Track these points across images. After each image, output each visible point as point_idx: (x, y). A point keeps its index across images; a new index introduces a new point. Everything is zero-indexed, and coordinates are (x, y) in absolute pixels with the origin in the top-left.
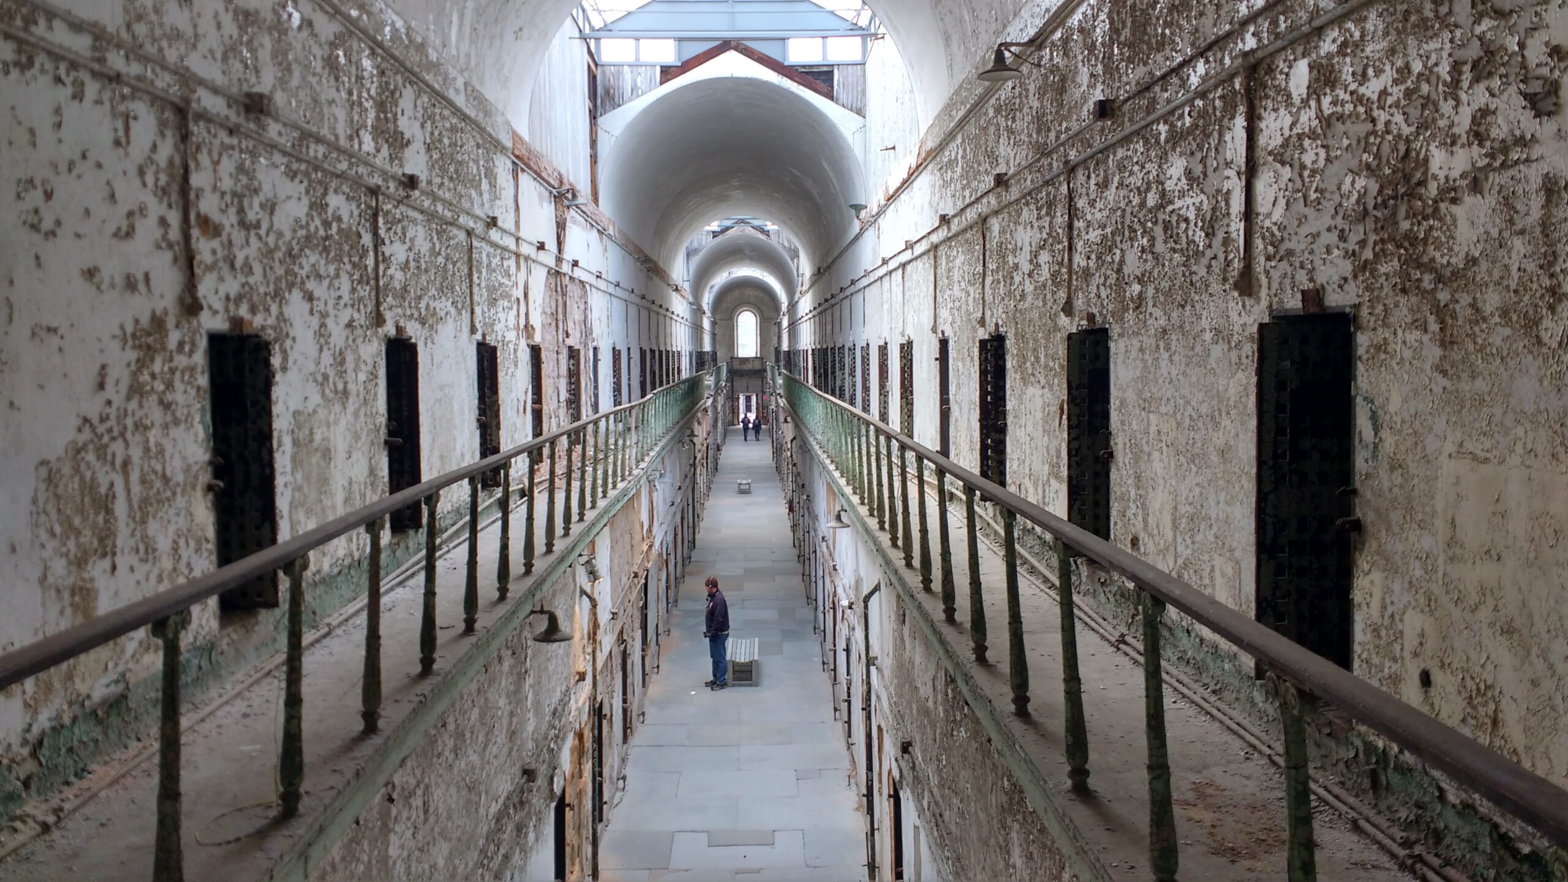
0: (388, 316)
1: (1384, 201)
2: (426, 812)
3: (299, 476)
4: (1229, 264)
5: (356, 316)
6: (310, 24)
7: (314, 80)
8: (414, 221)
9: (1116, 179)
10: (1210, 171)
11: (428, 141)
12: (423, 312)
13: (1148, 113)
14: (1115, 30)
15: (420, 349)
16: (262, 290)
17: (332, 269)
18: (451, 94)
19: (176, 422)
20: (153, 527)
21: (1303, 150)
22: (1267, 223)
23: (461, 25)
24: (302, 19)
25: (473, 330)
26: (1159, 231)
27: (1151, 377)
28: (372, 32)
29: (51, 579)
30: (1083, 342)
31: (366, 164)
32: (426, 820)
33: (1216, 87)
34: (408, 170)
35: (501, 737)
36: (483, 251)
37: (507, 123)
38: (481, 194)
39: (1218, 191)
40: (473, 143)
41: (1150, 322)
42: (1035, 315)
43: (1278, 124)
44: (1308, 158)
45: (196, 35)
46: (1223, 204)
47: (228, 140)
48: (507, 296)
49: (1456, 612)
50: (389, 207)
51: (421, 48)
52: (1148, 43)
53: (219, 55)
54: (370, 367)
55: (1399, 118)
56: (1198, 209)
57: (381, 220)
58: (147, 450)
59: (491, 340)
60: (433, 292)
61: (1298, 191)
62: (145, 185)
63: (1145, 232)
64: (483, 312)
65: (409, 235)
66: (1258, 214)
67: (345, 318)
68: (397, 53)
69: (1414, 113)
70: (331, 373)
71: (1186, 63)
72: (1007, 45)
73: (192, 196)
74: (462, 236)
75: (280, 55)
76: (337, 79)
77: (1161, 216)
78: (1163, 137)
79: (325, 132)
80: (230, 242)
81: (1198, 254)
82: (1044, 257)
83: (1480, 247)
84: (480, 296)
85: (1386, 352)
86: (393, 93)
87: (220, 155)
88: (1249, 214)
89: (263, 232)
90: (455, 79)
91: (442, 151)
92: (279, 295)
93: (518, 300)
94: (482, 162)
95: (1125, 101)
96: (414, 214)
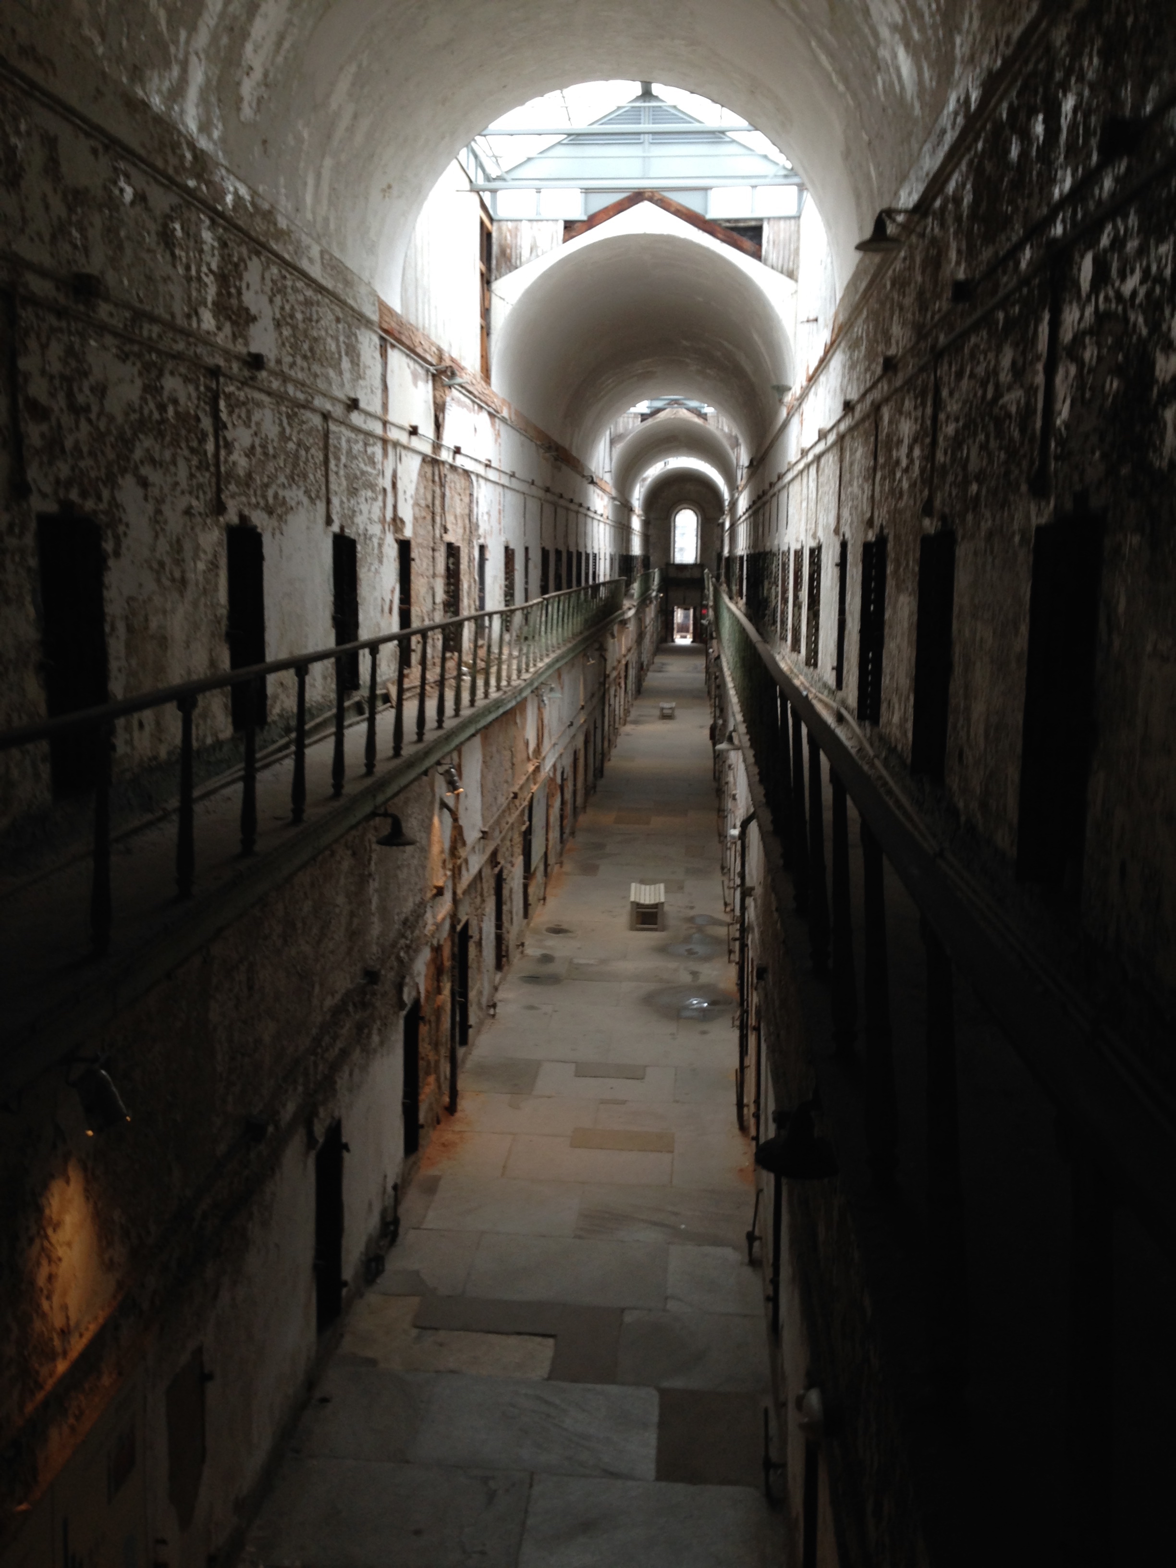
0: (230, 504)
1: (1127, 403)
2: (250, 988)
3: (134, 662)
4: (1032, 463)
5: (195, 503)
6: (144, 198)
7: (146, 256)
8: (259, 405)
10: (1028, 363)
11: (278, 316)
12: (271, 500)
13: (993, 297)
14: (976, 203)
15: (266, 540)
16: (93, 474)
17: (167, 455)
18: (304, 264)
19: (8, 601)
21: (1085, 347)
22: (1056, 422)
23: (317, 185)
24: (136, 194)
25: (329, 521)
26: (992, 425)
27: (980, 582)
28: (211, 202)
31: (206, 343)
32: (250, 996)
33: (1036, 274)
34: (254, 349)
35: (339, 934)
36: (341, 436)
37: (374, 294)
38: (341, 373)
39: (1031, 386)
40: (331, 317)
41: (982, 524)
43: (1072, 318)
44: (1087, 356)
45: (24, 219)
46: (1033, 400)
47: (55, 323)
48: (372, 486)
50: (232, 388)
51: (269, 216)
52: (997, 221)
53: (47, 237)
54: (210, 557)
56: (1018, 404)
57: (222, 404)
59: (349, 532)
60: (282, 479)
61: (1079, 389)
64: (342, 502)
65: (255, 418)
66: (1052, 411)
67: (182, 505)
68: (240, 223)
69: (1150, 315)
70: (168, 561)
71: (1019, 245)
72: (889, 212)
73: (21, 380)
74: (316, 420)
75: (110, 231)
76: (173, 254)
77: (994, 411)
78: (1000, 325)
79: (160, 311)
80: (60, 426)
81: (1015, 452)
82: (917, 452)
84: (339, 484)
85: (1120, 555)
86: (237, 265)
87: (49, 338)
88: (1047, 411)
89: (93, 416)
90: (308, 247)
91: (294, 328)
92: (111, 480)
93: (385, 490)
94: (342, 338)
95: (979, 283)
96: (261, 396)
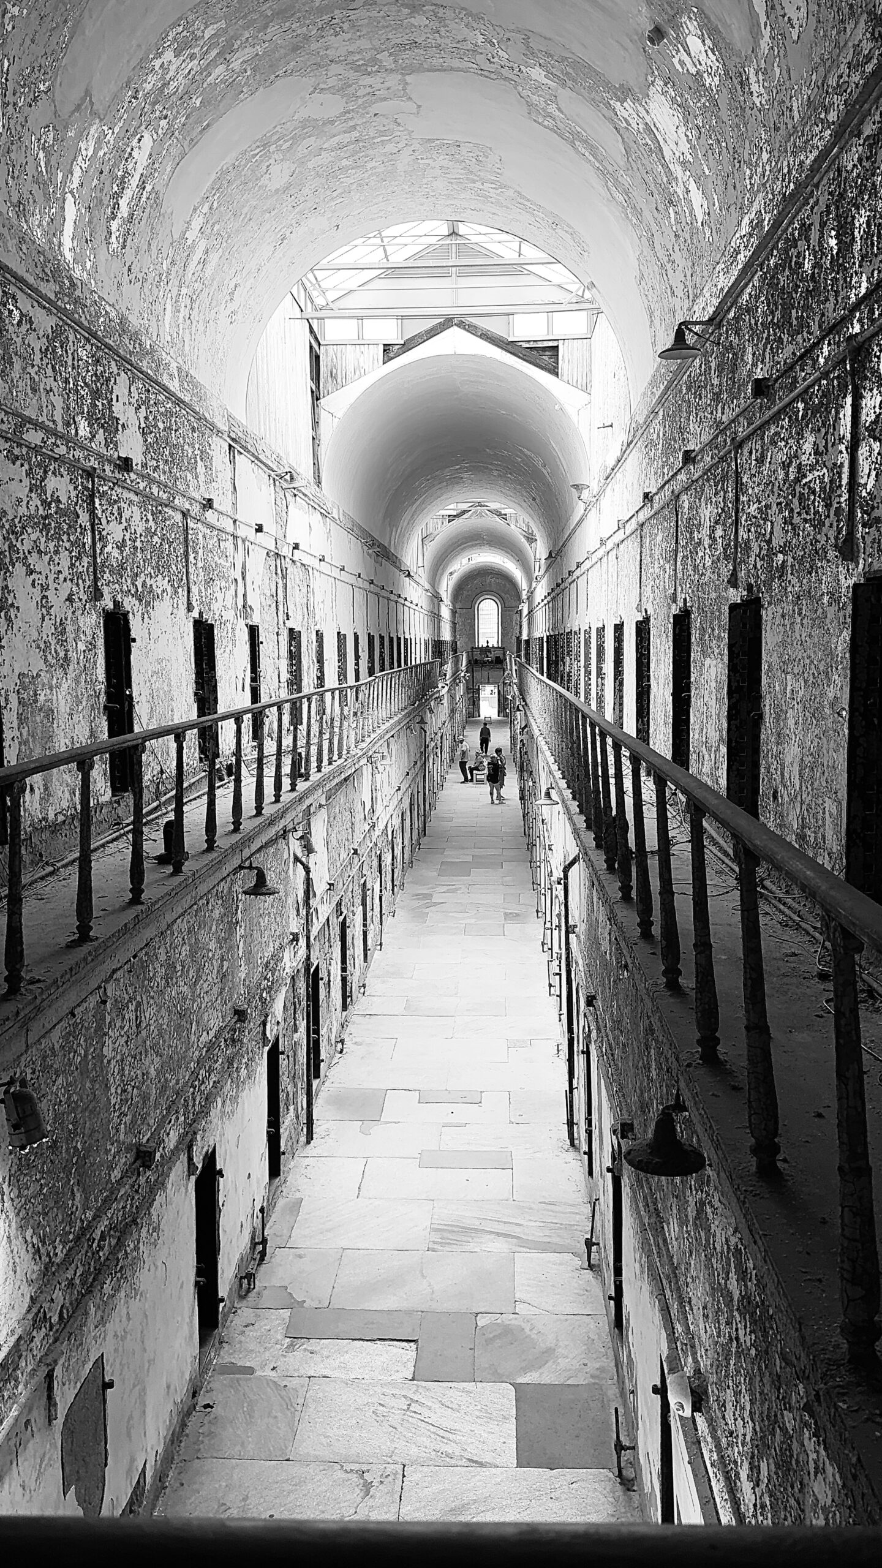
0: (106, 590)
2: (138, 1026)
3: (25, 732)
4: (839, 531)
5: (76, 589)
6: (28, 319)
7: (33, 371)
8: (130, 503)
9: (769, 455)
10: (830, 445)
11: (143, 425)
12: (140, 589)
13: (791, 391)
14: (770, 311)
17: (51, 545)
18: (165, 380)
22: (864, 494)
23: (174, 311)
24: (22, 314)
25: (190, 608)
26: (796, 501)
28: (86, 324)
30: (744, 612)
31: (83, 448)
32: (138, 1033)
33: (835, 368)
34: (123, 454)
35: (212, 976)
36: (199, 532)
37: (223, 407)
38: (197, 477)
39: (835, 464)
40: (188, 427)
41: (789, 589)
42: (712, 587)
43: (872, 403)
46: (837, 477)
48: (224, 576)
50: (106, 488)
51: (135, 336)
52: (790, 327)
54: (89, 639)
56: (822, 482)
57: (97, 501)
59: (208, 618)
60: (149, 570)
63: (786, 504)
64: (200, 591)
65: (126, 514)
66: (858, 485)
67: (65, 591)
68: (111, 342)
70: (53, 642)
72: (687, 324)
74: (178, 517)
76: (54, 369)
77: (798, 489)
78: (800, 414)
79: (43, 418)
81: (821, 524)
82: (719, 532)
84: (197, 575)
86: (108, 380)
88: (853, 485)
90: (168, 365)
91: (157, 435)
93: (236, 580)
94: (197, 446)
95: (776, 380)
96: (132, 496)
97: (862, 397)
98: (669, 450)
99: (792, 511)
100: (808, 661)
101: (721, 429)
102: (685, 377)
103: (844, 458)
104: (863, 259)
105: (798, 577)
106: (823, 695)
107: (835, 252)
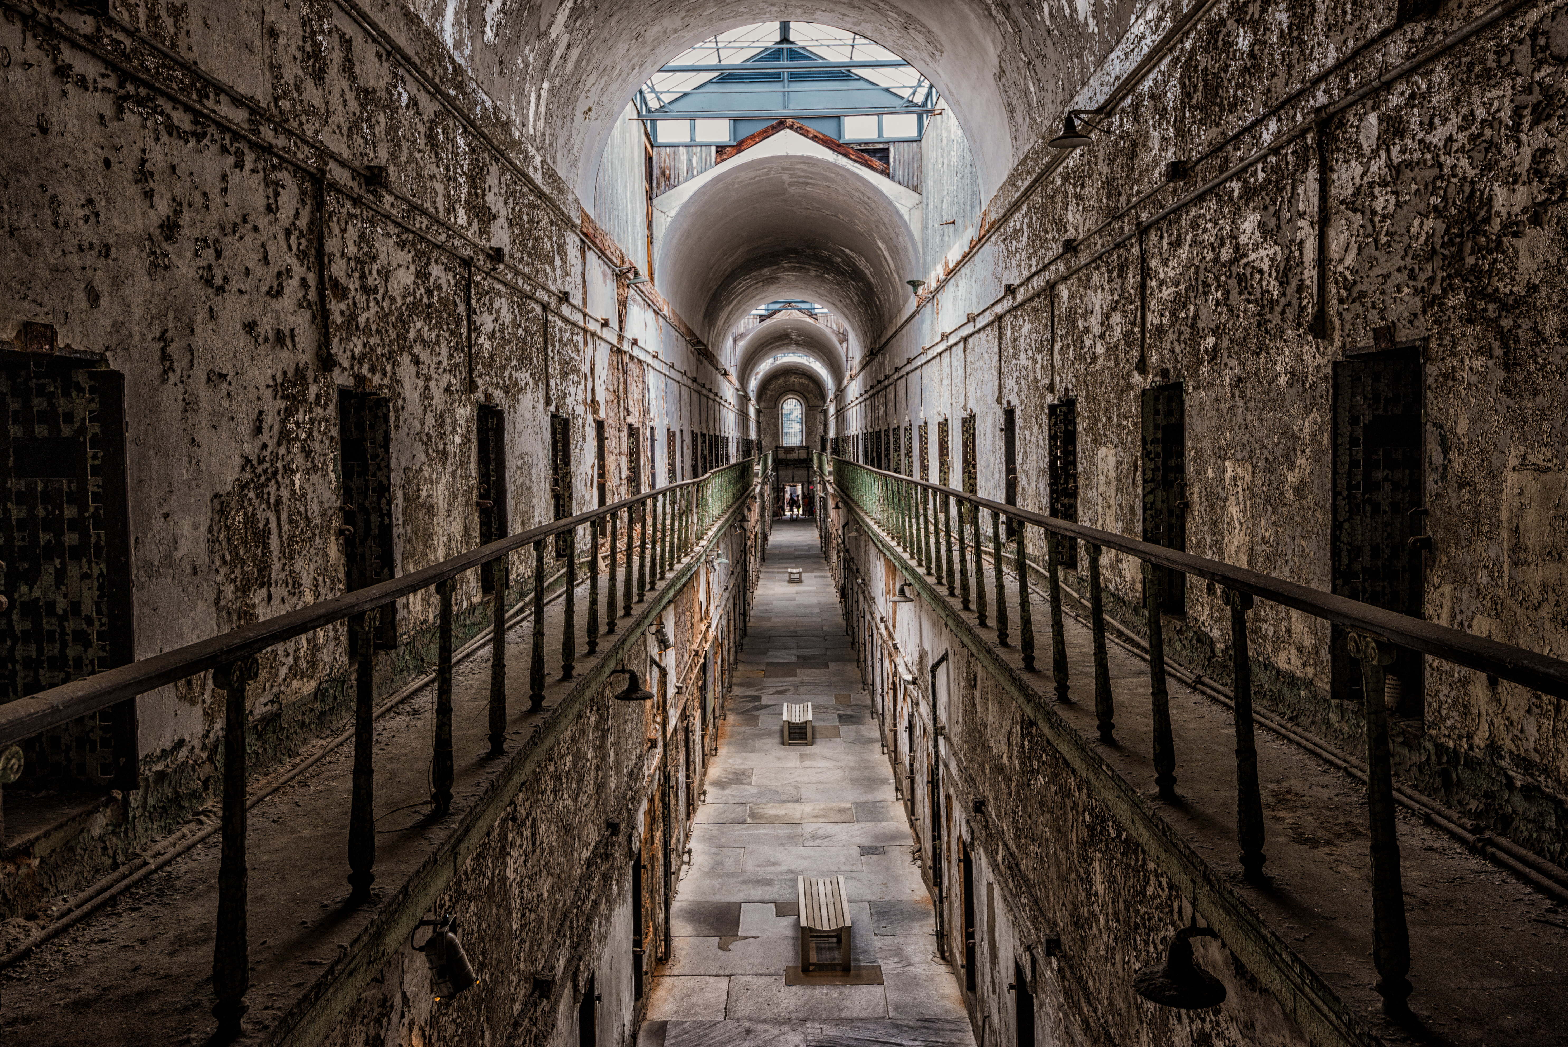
0: (479, 382)
1: (1451, 240)
2: (534, 844)
3: (409, 529)
4: (1302, 309)
5: (453, 381)
6: (416, 104)
7: (418, 156)
8: (499, 294)
9: (1189, 238)
10: (1283, 223)
11: (510, 217)
12: (507, 382)
13: (1221, 172)
14: (1187, 95)
15: (505, 417)
16: (379, 351)
17: (433, 335)
18: (530, 172)
19: (315, 469)
20: (299, 563)
21: (1374, 197)
22: (1340, 268)
23: (538, 105)
24: (410, 98)
25: (548, 402)
26: (1233, 282)
27: (1228, 425)
28: (466, 112)
29: (223, 602)
30: (1157, 399)
31: (461, 237)
32: (534, 851)
33: (1289, 142)
34: (495, 244)
35: (590, 789)
36: (556, 325)
37: (577, 201)
38: (554, 270)
39: (1292, 242)
40: (547, 220)
41: (1225, 372)
42: (1107, 375)
43: (1349, 174)
44: (1378, 205)
45: (328, 112)
46: (1297, 254)
47: (352, 210)
48: (577, 371)
49: (1521, 612)
50: (479, 278)
51: (506, 126)
52: (1221, 105)
53: (345, 131)
54: (465, 432)
55: (1464, 162)
56: (1272, 260)
57: (472, 291)
58: (293, 492)
59: (562, 412)
60: (515, 362)
61: (1369, 236)
62: (290, 249)
63: (1219, 286)
64: (557, 385)
65: (496, 305)
66: (1331, 260)
67: (444, 384)
68: (486, 131)
69: (1478, 156)
70: (434, 434)
71: (1259, 122)
72: (1077, 113)
73: (326, 260)
74: (538, 310)
75: (392, 132)
76: (437, 155)
77: (1236, 270)
78: (1236, 194)
79: (428, 205)
80: (355, 304)
81: (1272, 303)
82: (1116, 319)
83: (1540, 274)
84: (555, 369)
85: (1454, 379)
86: (482, 170)
87: (347, 223)
88: (1322, 260)
89: (379, 297)
90: (533, 157)
91: (522, 227)
92: (391, 356)
93: (586, 375)
94: (555, 239)
95: (1198, 162)
96: (499, 287)
97: (1332, 170)
98: (1038, 241)
99: (1227, 293)
100: (1257, 446)
101: (1115, 215)
102: (1060, 169)
103: (1307, 233)
104: (1329, 29)
105: (1239, 359)
106: (1281, 481)
107: (1285, 26)
